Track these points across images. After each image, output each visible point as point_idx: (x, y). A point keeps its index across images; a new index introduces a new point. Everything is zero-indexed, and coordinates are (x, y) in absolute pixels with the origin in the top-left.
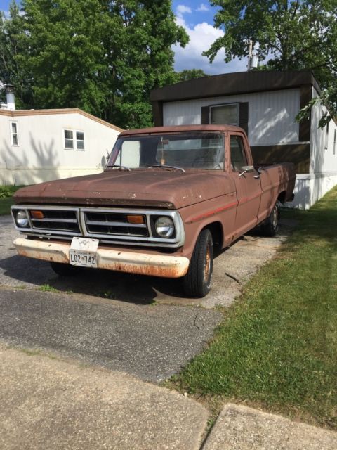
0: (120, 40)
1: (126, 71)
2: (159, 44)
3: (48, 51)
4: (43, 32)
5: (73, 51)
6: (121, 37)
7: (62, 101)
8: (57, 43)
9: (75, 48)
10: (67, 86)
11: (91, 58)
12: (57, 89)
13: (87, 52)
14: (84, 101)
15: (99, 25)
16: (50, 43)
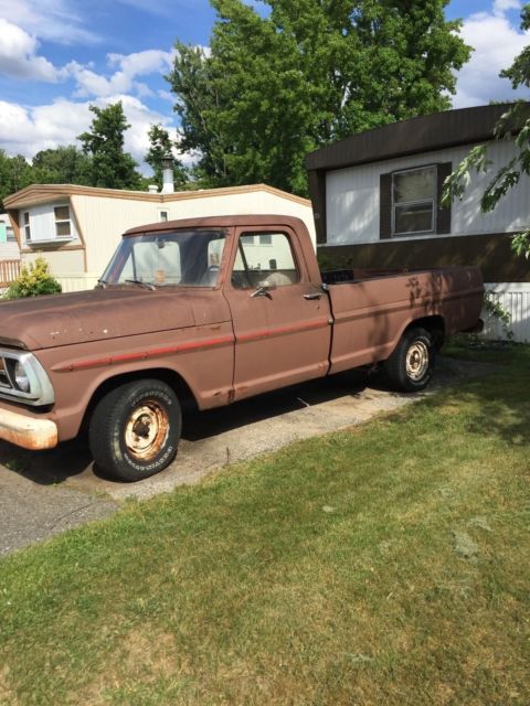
0: (357, 71)
1: (362, 118)
2: (418, 69)
3: (245, 100)
4: (239, 72)
5: (281, 96)
6: (358, 66)
7: (265, 173)
8: (258, 87)
9: (284, 91)
10: (275, 149)
11: (307, 103)
12: (259, 155)
13: (301, 96)
14: (297, 170)
15: (321, 50)
16: (249, 88)
